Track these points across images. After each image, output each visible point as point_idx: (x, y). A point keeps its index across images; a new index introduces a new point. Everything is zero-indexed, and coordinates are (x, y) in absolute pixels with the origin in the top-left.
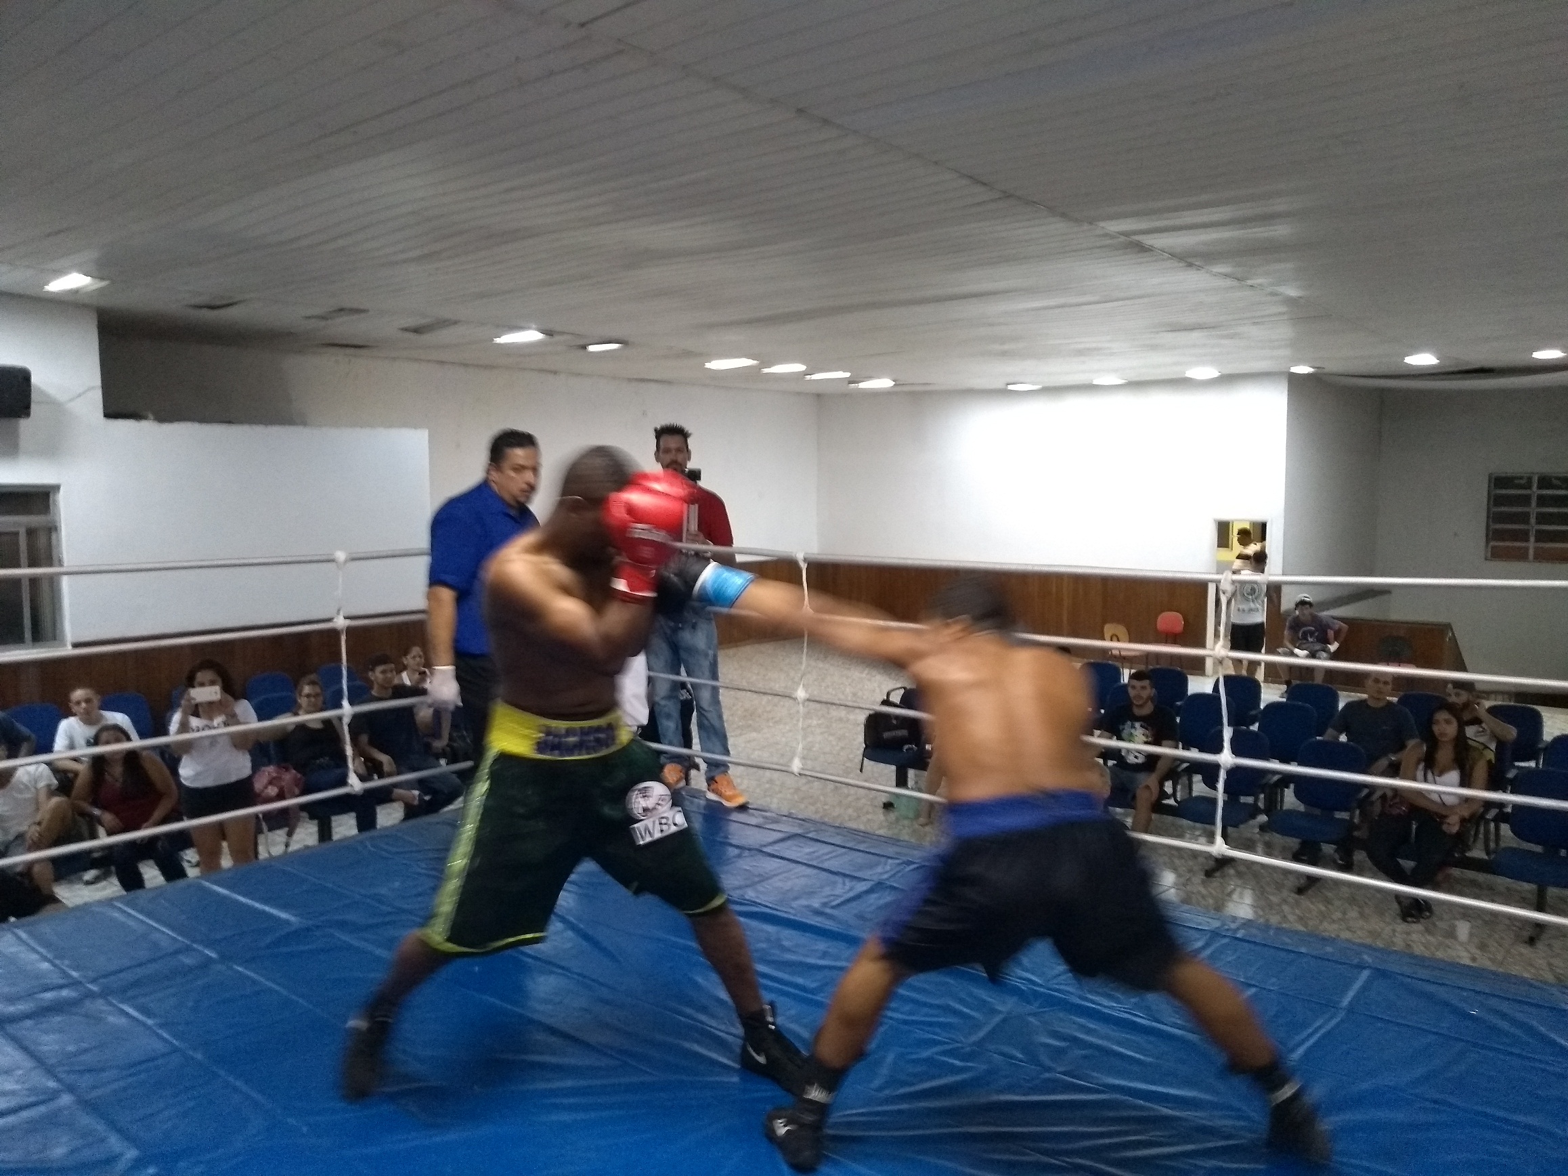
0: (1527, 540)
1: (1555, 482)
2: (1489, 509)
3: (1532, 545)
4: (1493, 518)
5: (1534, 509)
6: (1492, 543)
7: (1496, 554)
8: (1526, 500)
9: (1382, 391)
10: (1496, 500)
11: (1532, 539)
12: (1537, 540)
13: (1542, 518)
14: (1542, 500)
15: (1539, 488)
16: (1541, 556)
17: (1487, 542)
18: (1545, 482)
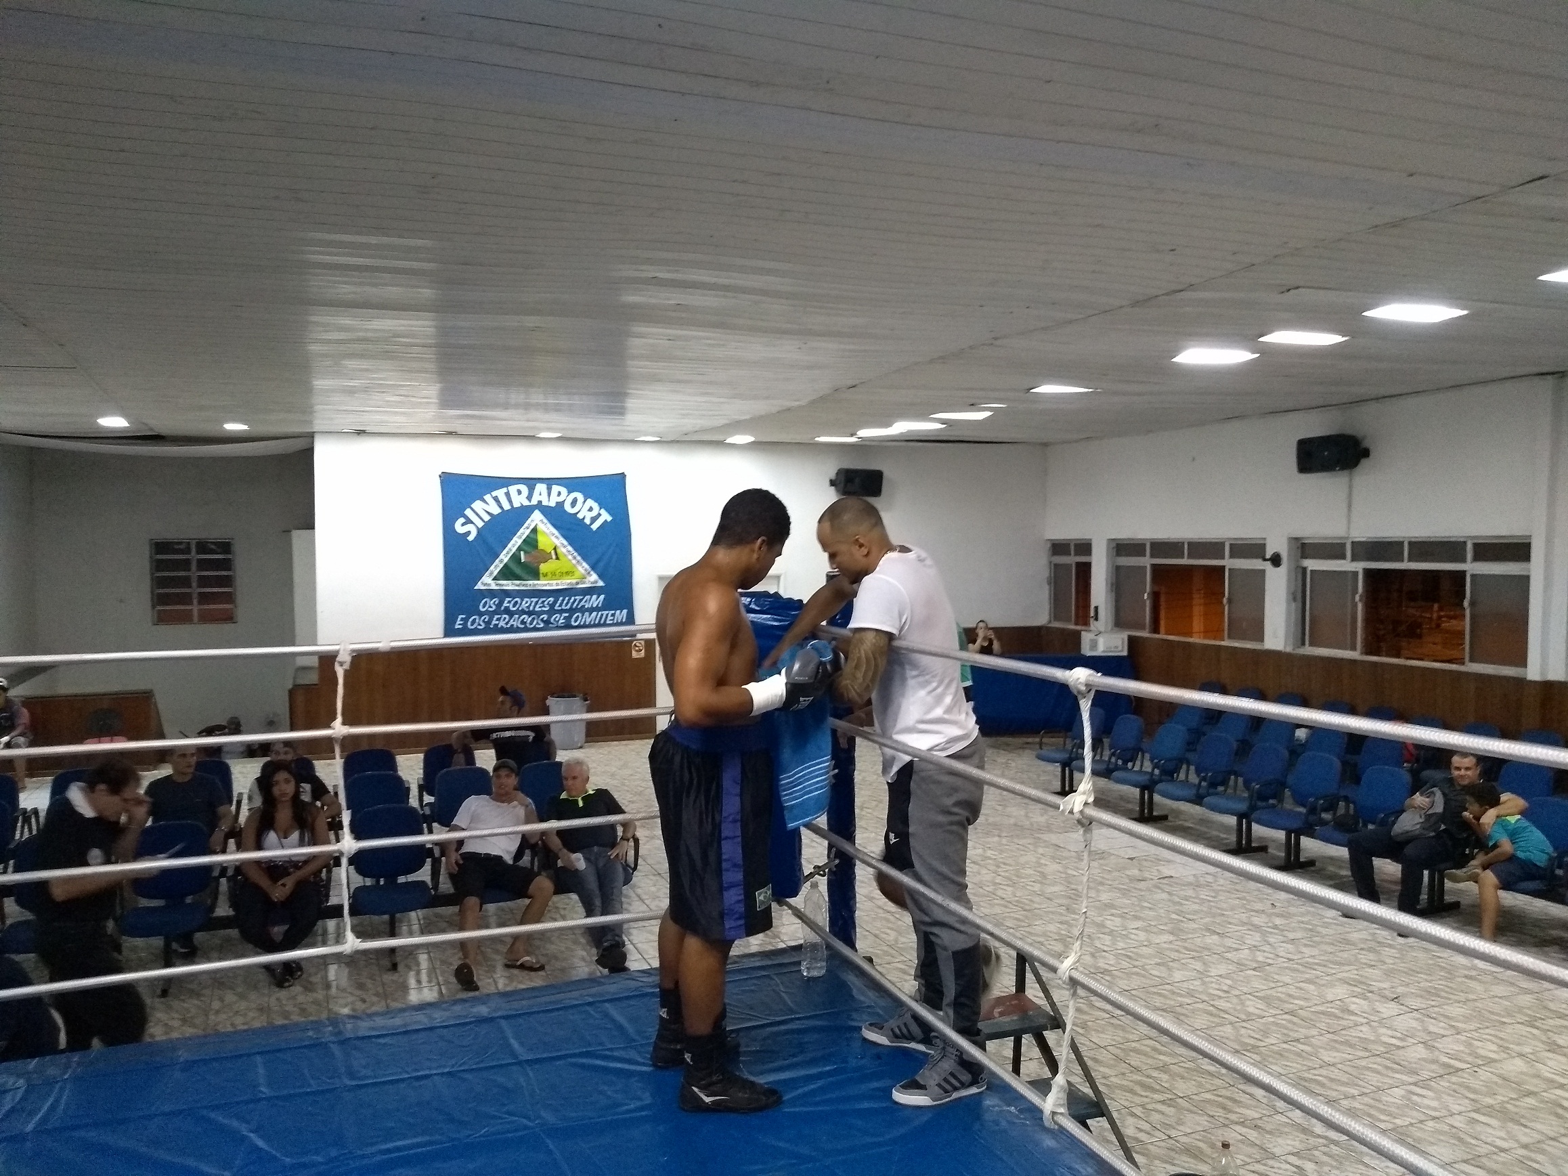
0: (191, 603)
1: (213, 547)
2: (152, 574)
3: (195, 608)
4: (159, 582)
5: (194, 573)
6: (159, 608)
7: (162, 619)
8: (186, 564)
9: (32, 449)
10: (158, 565)
11: (195, 601)
12: (200, 603)
13: (203, 582)
14: (203, 564)
15: (198, 553)
16: (206, 618)
17: (153, 607)
18: (202, 547)
